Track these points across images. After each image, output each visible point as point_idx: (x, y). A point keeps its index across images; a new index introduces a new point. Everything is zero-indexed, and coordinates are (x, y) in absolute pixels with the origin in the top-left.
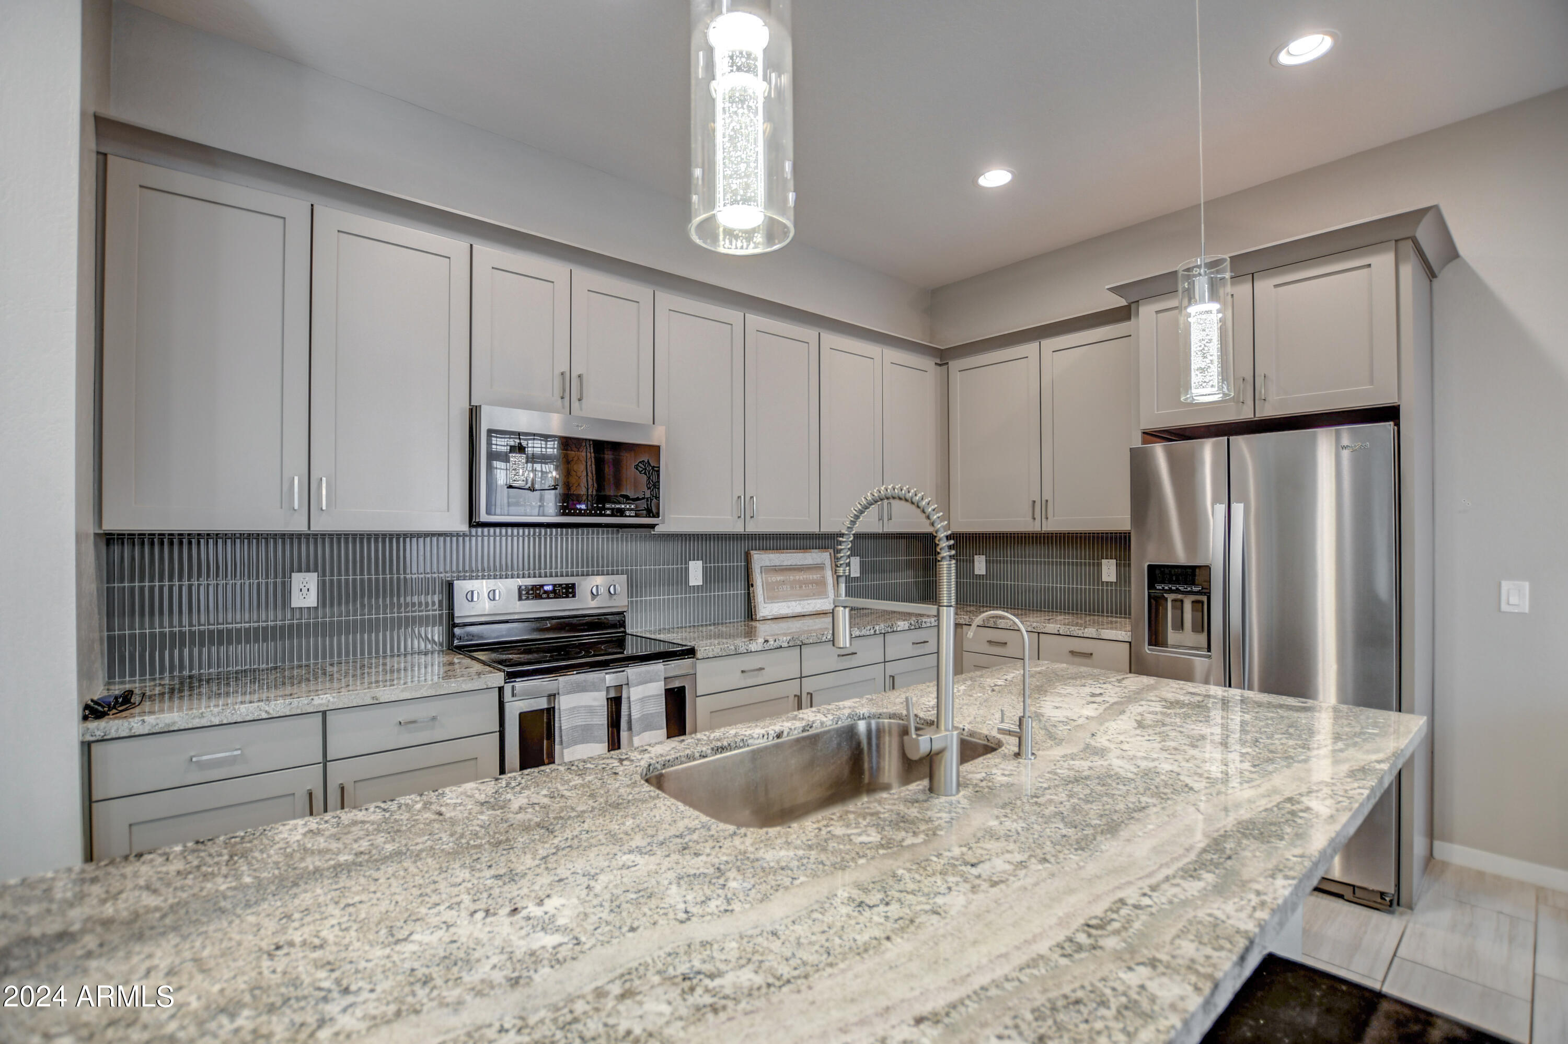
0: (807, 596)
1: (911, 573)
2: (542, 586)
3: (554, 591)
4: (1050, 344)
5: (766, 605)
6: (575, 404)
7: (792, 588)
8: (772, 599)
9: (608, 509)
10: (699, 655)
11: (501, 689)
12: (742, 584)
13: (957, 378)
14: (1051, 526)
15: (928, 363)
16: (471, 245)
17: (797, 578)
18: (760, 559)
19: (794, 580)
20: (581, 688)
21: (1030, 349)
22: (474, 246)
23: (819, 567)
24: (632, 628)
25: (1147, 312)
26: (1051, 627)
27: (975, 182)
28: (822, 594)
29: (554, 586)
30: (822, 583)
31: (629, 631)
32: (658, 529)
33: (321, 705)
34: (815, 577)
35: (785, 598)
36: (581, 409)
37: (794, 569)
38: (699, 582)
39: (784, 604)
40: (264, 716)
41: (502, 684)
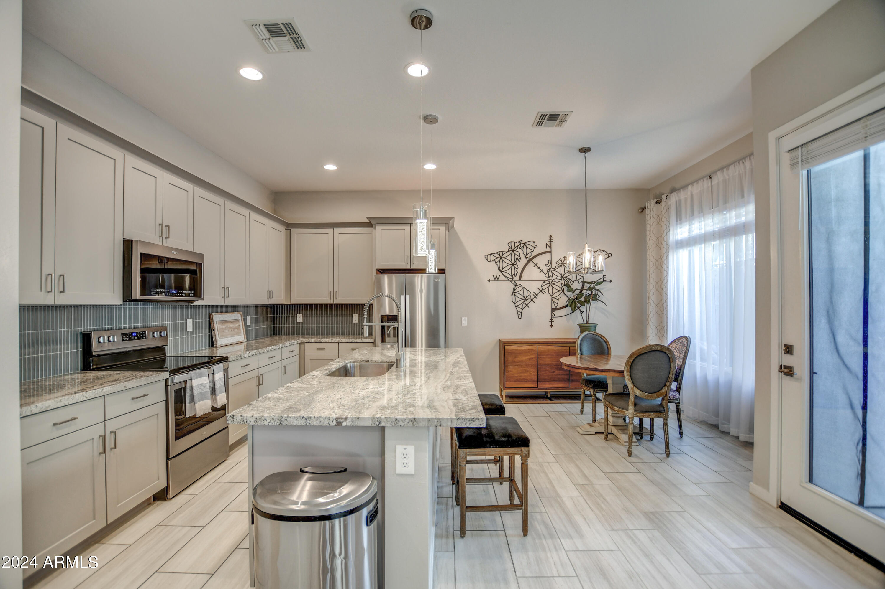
0: (234, 335)
1: (267, 323)
2: (132, 333)
3: (137, 336)
4: (338, 230)
5: (220, 340)
6: (164, 240)
7: (229, 331)
8: (223, 336)
9: (184, 293)
10: (230, 360)
11: (166, 380)
12: (207, 330)
13: (294, 237)
14: (338, 301)
15: (282, 228)
16: (124, 154)
17: (230, 326)
18: (217, 317)
19: (229, 327)
20: (200, 376)
21: (329, 230)
22: (125, 155)
23: (237, 321)
24: (168, 354)
25: (379, 228)
26: (344, 340)
27: (322, 166)
28: (238, 334)
29: (137, 333)
30: (238, 328)
31: (167, 355)
32: (195, 303)
33: (106, 391)
34: (236, 325)
35: (227, 336)
36: (166, 243)
37: (227, 322)
38: (191, 330)
39: (226, 339)
40: (85, 399)
41: (168, 377)
